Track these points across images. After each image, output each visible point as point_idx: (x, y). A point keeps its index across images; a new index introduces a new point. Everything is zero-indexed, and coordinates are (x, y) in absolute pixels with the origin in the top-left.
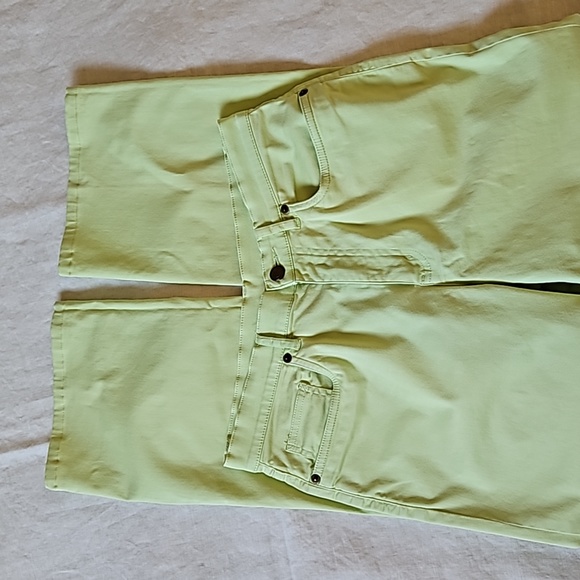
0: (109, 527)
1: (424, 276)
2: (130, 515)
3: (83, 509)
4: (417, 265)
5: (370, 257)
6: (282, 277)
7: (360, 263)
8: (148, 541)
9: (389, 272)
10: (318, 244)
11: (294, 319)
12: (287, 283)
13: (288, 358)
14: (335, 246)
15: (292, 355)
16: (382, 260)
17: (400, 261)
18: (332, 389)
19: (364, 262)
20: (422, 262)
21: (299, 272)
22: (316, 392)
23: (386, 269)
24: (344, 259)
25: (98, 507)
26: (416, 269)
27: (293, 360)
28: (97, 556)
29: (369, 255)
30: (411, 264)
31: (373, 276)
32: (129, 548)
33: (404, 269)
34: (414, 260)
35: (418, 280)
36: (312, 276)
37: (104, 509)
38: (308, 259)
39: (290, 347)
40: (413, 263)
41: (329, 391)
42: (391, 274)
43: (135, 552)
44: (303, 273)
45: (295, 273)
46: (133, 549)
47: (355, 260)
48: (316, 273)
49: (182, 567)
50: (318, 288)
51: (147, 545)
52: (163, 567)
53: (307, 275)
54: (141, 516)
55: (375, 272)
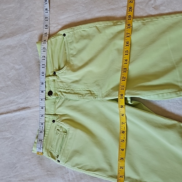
0: (10, 144)
1: (96, 97)
2: (17, 140)
3: (3, 138)
4: (94, 93)
5: (80, 90)
6: (51, 95)
7: (76, 92)
8: (22, 149)
9: (85, 96)
10: (63, 85)
11: (56, 109)
12: (53, 97)
13: (54, 121)
14: (69, 86)
15: (55, 120)
16: (83, 91)
17: (89, 92)
18: (66, 133)
19: (77, 92)
20: (95, 92)
21: (57, 94)
22: (61, 134)
23: (84, 95)
24: (71, 91)
25: (8, 138)
26: (93, 95)
27: (55, 122)
28: (6, 153)
29: (79, 90)
30: (92, 93)
31: (80, 96)
32: (16, 151)
33: (89, 95)
34: (93, 92)
35: (94, 98)
36: (61, 95)
37: (9, 138)
38: (60, 90)
39: (55, 118)
40: (93, 93)
41: (65, 133)
42: (86, 96)
43: (18, 152)
44: (58, 94)
45: (56, 94)
46: (17, 151)
47: (75, 91)
48: (62, 94)
49: (32, 158)
50: (63, 99)
51: (22, 150)
52: (26, 157)
53: (59, 95)
54: (20, 141)
55: (81, 95)
